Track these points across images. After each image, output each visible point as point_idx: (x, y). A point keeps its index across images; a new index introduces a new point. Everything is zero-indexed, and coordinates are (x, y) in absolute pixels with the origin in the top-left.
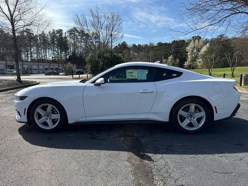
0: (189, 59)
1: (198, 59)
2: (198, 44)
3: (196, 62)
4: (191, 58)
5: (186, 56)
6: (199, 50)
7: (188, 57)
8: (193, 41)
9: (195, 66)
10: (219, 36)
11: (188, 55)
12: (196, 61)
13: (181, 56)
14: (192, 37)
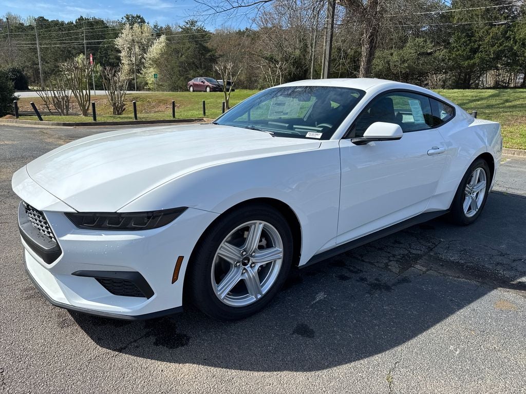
0: (126, 68)
1: (145, 67)
2: (140, 33)
3: (141, 74)
4: (129, 64)
5: (117, 59)
6: (144, 50)
7: (122, 62)
8: (128, 26)
9: (141, 83)
10: (187, 23)
11: (121, 58)
12: (142, 72)
13: (104, 58)
14: (125, 17)
